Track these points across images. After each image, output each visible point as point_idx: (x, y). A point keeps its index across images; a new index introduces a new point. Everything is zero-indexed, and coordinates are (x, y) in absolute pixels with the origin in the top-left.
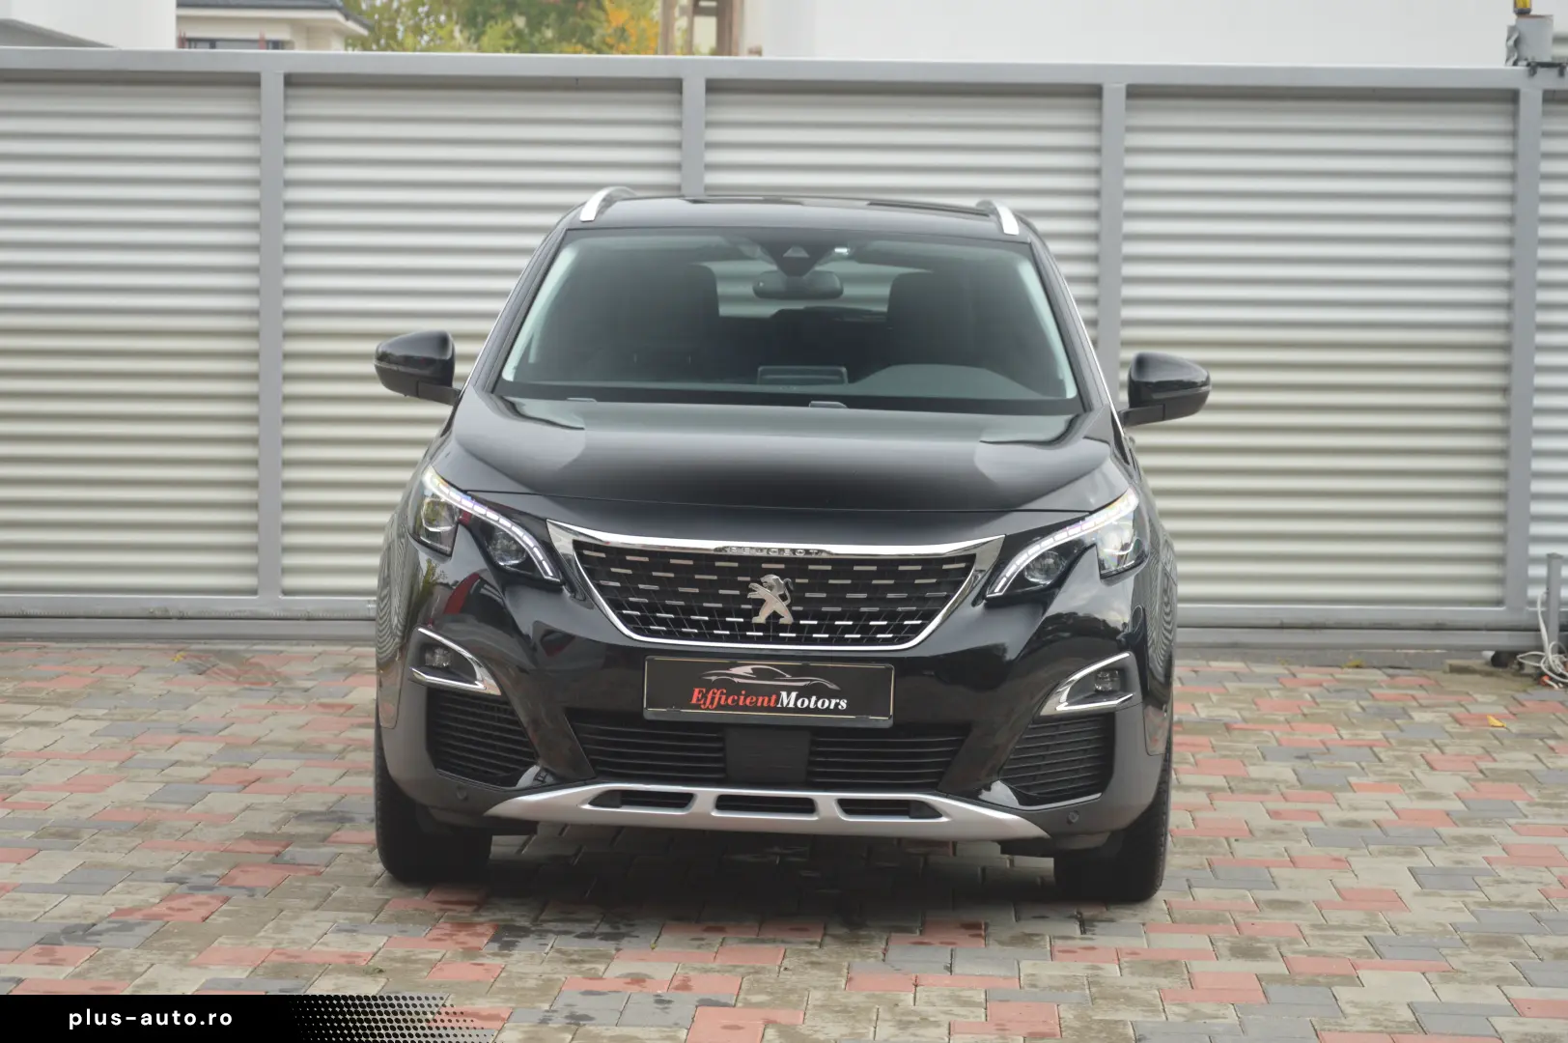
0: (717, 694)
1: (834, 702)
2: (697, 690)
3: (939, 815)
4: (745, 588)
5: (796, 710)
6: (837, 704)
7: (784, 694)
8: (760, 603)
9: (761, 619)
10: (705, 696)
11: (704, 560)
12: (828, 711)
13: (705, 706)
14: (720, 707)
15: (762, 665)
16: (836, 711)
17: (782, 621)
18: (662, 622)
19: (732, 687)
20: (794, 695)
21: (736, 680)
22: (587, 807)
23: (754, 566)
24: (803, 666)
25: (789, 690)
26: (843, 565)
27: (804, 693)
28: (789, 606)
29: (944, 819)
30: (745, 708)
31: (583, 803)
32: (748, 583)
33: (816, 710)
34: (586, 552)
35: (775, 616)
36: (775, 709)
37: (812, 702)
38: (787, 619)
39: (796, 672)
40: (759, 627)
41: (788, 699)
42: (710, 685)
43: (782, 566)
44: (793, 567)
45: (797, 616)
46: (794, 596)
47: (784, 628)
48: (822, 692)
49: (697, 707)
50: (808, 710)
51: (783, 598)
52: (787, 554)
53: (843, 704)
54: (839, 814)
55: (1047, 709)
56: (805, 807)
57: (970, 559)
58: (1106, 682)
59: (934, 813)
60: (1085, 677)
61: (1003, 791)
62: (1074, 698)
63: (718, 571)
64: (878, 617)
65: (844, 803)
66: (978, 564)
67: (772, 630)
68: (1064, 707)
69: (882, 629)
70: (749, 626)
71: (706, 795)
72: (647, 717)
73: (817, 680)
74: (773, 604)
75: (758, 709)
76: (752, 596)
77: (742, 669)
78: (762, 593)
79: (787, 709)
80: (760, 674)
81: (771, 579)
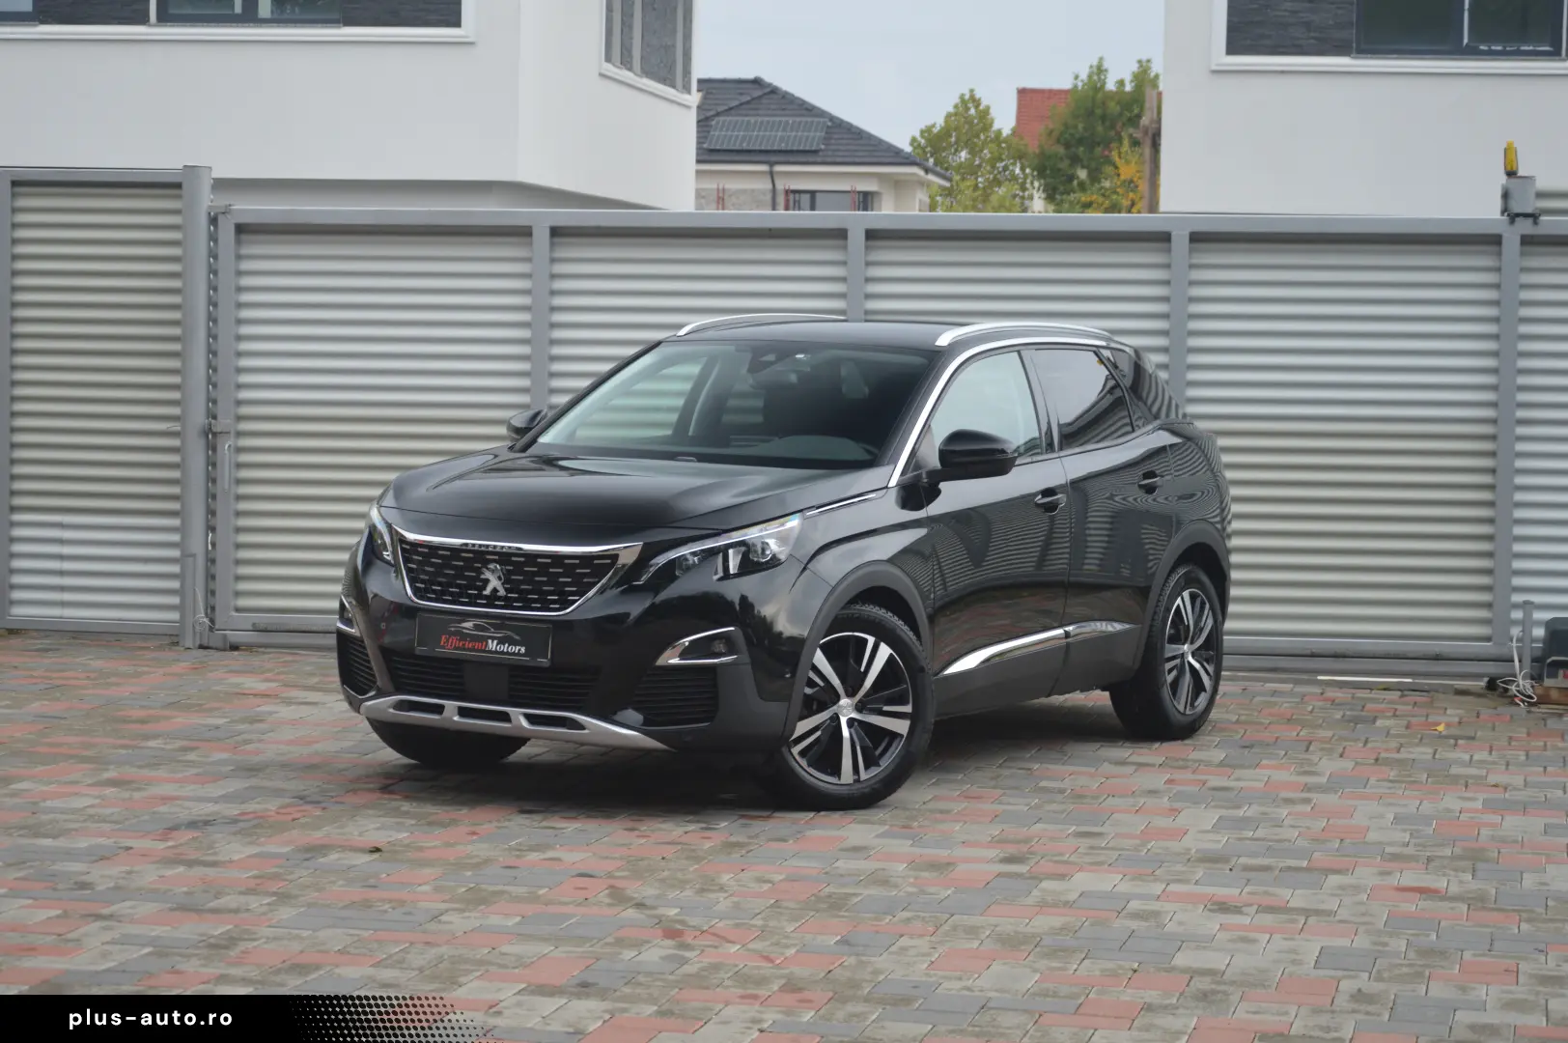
0: (454, 641)
1: (518, 648)
2: (443, 637)
3: (582, 727)
4: (479, 571)
5: (496, 652)
6: (519, 650)
7: (490, 641)
8: (487, 581)
9: (487, 592)
10: (448, 641)
11: (455, 551)
12: (514, 654)
13: (447, 647)
14: (456, 648)
15: (478, 622)
16: (519, 654)
17: (498, 594)
18: (434, 592)
19: (462, 636)
20: (495, 642)
21: (464, 631)
22: (391, 710)
23: (481, 557)
24: (502, 622)
25: (493, 639)
26: (532, 557)
27: (501, 641)
28: (503, 584)
29: (586, 731)
30: (469, 650)
31: (389, 707)
32: (481, 568)
33: (508, 653)
34: (404, 546)
35: (495, 590)
36: (485, 651)
37: (505, 648)
38: (502, 592)
39: (497, 627)
40: (486, 597)
41: (492, 645)
43: (496, 557)
44: (504, 557)
45: (506, 589)
46: (506, 580)
47: (499, 598)
50: (502, 653)
51: (500, 578)
52: (498, 550)
53: (523, 650)
54: (524, 723)
55: (660, 662)
56: (505, 717)
57: (614, 557)
58: (720, 647)
59: (580, 726)
60: (691, 642)
61: (633, 715)
62: (682, 656)
63: (464, 559)
64: (552, 593)
65: (528, 717)
66: (621, 561)
67: (492, 599)
68: (675, 661)
69: (554, 602)
70: (480, 596)
71: (451, 706)
72: (417, 652)
73: (509, 633)
74: (494, 583)
75: (478, 651)
76: (482, 577)
77: (469, 625)
78: (487, 575)
79: (491, 652)
80: (477, 627)
81: (491, 566)
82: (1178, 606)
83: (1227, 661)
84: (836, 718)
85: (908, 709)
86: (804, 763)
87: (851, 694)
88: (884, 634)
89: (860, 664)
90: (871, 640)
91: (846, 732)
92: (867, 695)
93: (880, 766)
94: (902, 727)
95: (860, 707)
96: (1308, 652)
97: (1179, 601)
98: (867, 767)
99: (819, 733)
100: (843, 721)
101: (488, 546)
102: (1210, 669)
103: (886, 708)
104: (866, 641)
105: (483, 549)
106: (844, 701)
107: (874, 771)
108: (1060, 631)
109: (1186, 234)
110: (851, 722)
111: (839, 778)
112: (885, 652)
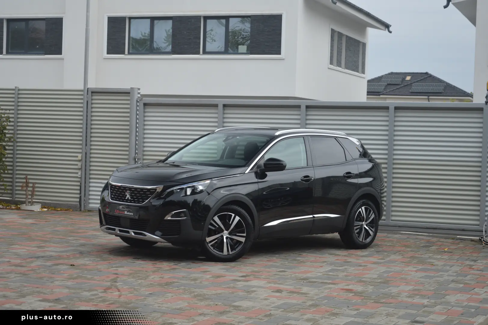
3: (146, 236)
5: (126, 214)
8: (126, 195)
9: (126, 198)
10: (116, 211)
11: (120, 187)
12: (130, 215)
14: (118, 213)
15: (123, 206)
16: (131, 215)
18: (115, 198)
19: (119, 210)
23: (125, 189)
24: (129, 207)
25: (126, 211)
26: (136, 189)
28: (130, 196)
29: (147, 237)
31: (105, 229)
32: (125, 192)
33: (129, 215)
34: (110, 185)
35: (128, 198)
37: (128, 213)
38: (130, 198)
39: (127, 208)
40: (126, 200)
41: (126, 213)
42: (117, 209)
43: (128, 189)
44: (130, 189)
45: (131, 198)
46: (131, 195)
47: (129, 200)
48: (130, 212)
49: (115, 213)
50: (128, 215)
51: (129, 195)
52: (129, 187)
53: (132, 214)
54: (133, 234)
55: (166, 218)
56: (128, 232)
57: (156, 189)
58: (183, 215)
59: (145, 235)
60: (175, 213)
61: (158, 233)
62: (172, 217)
63: (121, 189)
64: (140, 199)
65: (134, 232)
66: (157, 191)
67: (127, 201)
68: (169, 218)
69: (141, 201)
70: (125, 199)
71: (117, 228)
72: (110, 214)
73: (130, 209)
74: (128, 196)
75: (122, 214)
76: (126, 194)
77: (121, 207)
78: (127, 194)
79: (125, 214)
80: (123, 208)
81: (127, 191)
82: (360, 211)
83: (379, 228)
84: (222, 236)
85: (245, 235)
86: (212, 248)
87: (227, 230)
88: (237, 213)
89: (230, 221)
90: (233, 215)
91: (225, 240)
92: (232, 230)
93: (236, 250)
94: (243, 240)
95: (230, 234)
96: (426, 227)
97: (360, 209)
98: (232, 251)
99: (217, 240)
100: (225, 237)
101: (126, 186)
102: (373, 230)
103: (237, 234)
104: (232, 215)
105: (125, 186)
106: (225, 232)
107: (234, 252)
108: (311, 216)
109: (393, 107)
110: (227, 238)
111: (223, 253)
112: (237, 218)
